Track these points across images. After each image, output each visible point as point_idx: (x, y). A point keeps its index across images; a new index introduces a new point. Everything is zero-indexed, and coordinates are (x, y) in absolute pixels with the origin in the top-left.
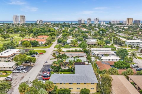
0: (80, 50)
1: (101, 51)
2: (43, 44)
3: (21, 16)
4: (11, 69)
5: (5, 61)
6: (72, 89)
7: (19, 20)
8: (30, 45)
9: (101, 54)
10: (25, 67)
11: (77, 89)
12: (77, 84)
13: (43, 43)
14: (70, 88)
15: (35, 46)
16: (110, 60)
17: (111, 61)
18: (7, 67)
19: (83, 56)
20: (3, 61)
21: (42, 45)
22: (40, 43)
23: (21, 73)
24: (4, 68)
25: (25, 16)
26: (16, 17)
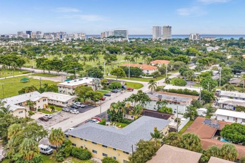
0: (195, 91)
1: (241, 98)
2: (150, 74)
3: (164, 27)
4: (65, 105)
5: (69, 93)
6: (96, 152)
7: (162, 34)
8: (122, 73)
9: (231, 104)
10: (83, 106)
11: (104, 154)
12: (103, 146)
13: (151, 72)
14: (93, 151)
15: (137, 77)
16: (236, 119)
17: (239, 122)
18: (60, 102)
19: (179, 103)
20: (67, 92)
21: (147, 76)
22: (145, 72)
23: (71, 112)
24: (57, 101)
25: (171, 27)
26: (158, 29)
